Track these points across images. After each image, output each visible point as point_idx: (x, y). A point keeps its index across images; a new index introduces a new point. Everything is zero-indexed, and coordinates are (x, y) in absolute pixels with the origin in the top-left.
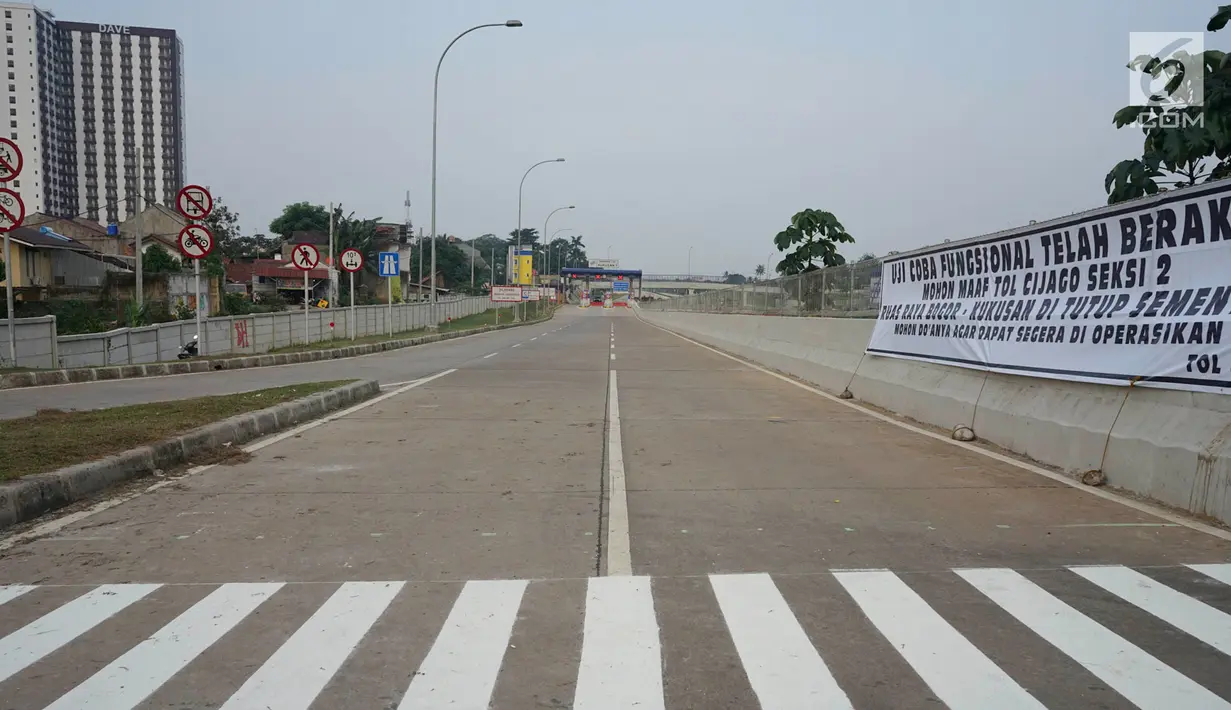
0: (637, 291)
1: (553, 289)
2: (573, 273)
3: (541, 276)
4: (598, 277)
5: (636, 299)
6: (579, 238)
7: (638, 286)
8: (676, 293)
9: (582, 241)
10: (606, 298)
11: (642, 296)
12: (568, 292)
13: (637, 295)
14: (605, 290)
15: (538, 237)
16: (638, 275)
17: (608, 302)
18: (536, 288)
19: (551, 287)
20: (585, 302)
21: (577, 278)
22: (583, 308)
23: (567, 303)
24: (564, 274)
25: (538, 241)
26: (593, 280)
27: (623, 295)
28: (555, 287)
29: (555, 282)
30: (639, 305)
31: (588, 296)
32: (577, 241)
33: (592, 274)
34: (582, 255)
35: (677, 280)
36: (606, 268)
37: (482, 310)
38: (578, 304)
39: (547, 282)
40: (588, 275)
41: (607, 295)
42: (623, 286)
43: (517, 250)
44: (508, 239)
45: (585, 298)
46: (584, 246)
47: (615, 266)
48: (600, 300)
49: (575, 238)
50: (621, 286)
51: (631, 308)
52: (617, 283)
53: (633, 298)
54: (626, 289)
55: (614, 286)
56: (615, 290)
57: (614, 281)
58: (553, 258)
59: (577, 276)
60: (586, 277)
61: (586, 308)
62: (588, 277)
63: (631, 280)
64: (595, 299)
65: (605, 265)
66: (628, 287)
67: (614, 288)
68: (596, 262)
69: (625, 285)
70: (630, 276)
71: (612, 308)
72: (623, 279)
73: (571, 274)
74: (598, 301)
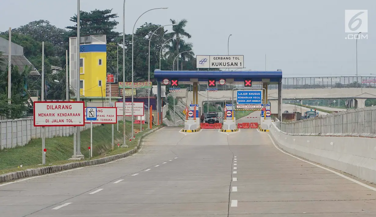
0: (275, 104)
1: (141, 104)
2: (171, 78)
3: (121, 85)
4: (212, 83)
5: (274, 116)
6: (182, 23)
7: (276, 96)
8: (336, 105)
9: (186, 29)
10: (225, 116)
11: (283, 111)
12: (165, 109)
13: (275, 111)
14: (223, 104)
15: (115, 24)
16: (276, 78)
17: (230, 123)
18: (113, 103)
19: (137, 100)
20: (194, 123)
21: (179, 87)
22: (189, 133)
23: (163, 125)
24: (158, 80)
25: (116, 29)
26: (203, 88)
27: (256, 110)
28: (144, 100)
29: (143, 93)
30: (279, 126)
31: (196, 114)
33: (202, 78)
34: (186, 49)
35: (339, 86)
36: (224, 69)
37: (23, 140)
38: (182, 126)
39: (131, 93)
40: (196, 80)
41: (227, 111)
42: (253, 96)
43: (83, 43)
44: (68, 27)
45: (192, 117)
46: (189, 36)
47: (239, 64)
48: (215, 119)
49: (177, 23)
50: (248, 96)
51: (265, 131)
52: (242, 92)
53: (269, 114)
54: (257, 101)
55: (238, 96)
56: (239, 103)
57: (237, 89)
58: (139, 55)
59: (178, 82)
60: (192, 84)
61: (193, 133)
62: (195, 84)
63: (265, 86)
64: (208, 118)
65: (222, 64)
66: (261, 97)
67: (238, 99)
68: (208, 60)
69: (255, 94)
70: (264, 80)
71: (236, 132)
72: (251, 86)
73: (168, 79)
74: (213, 120)
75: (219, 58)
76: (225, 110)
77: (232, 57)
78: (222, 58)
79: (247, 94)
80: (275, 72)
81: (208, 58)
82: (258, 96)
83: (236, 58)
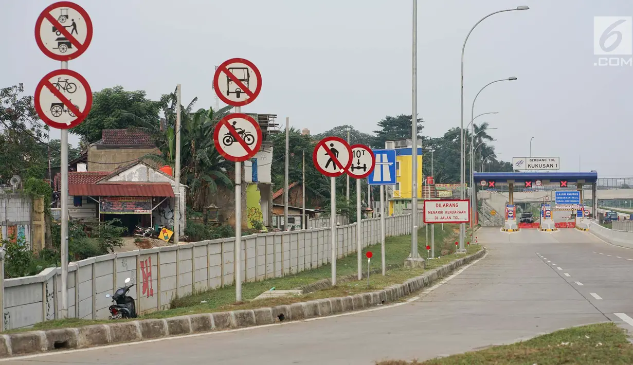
2: (488, 180)
3: (437, 186)
4: (528, 184)
6: (483, 127)
7: (591, 196)
9: (488, 132)
10: (543, 216)
14: (540, 204)
15: (422, 127)
16: (591, 179)
17: (547, 223)
20: (512, 223)
22: (511, 232)
23: (480, 225)
25: (423, 133)
26: (518, 189)
32: (481, 131)
33: (517, 179)
38: (500, 226)
40: (513, 181)
41: (546, 211)
42: (571, 196)
43: (399, 147)
44: (375, 132)
45: (512, 217)
46: (491, 139)
47: (555, 166)
48: (530, 219)
49: (479, 126)
50: (567, 196)
51: (585, 230)
52: (561, 193)
53: (588, 214)
54: (575, 201)
55: (556, 196)
56: (558, 203)
57: (555, 190)
58: (448, 158)
59: (495, 183)
60: (508, 186)
61: (514, 232)
62: (511, 185)
63: (579, 186)
64: (523, 218)
65: (538, 165)
66: (579, 197)
67: (556, 199)
68: (524, 163)
69: (574, 194)
70: (579, 181)
71: (556, 231)
72: (567, 187)
73: (485, 180)
74: (529, 220)
75: (535, 160)
76: (544, 210)
77: (547, 159)
78: (538, 160)
79: (565, 194)
80: (589, 173)
81: (524, 160)
82: (576, 196)
83: (552, 160)
